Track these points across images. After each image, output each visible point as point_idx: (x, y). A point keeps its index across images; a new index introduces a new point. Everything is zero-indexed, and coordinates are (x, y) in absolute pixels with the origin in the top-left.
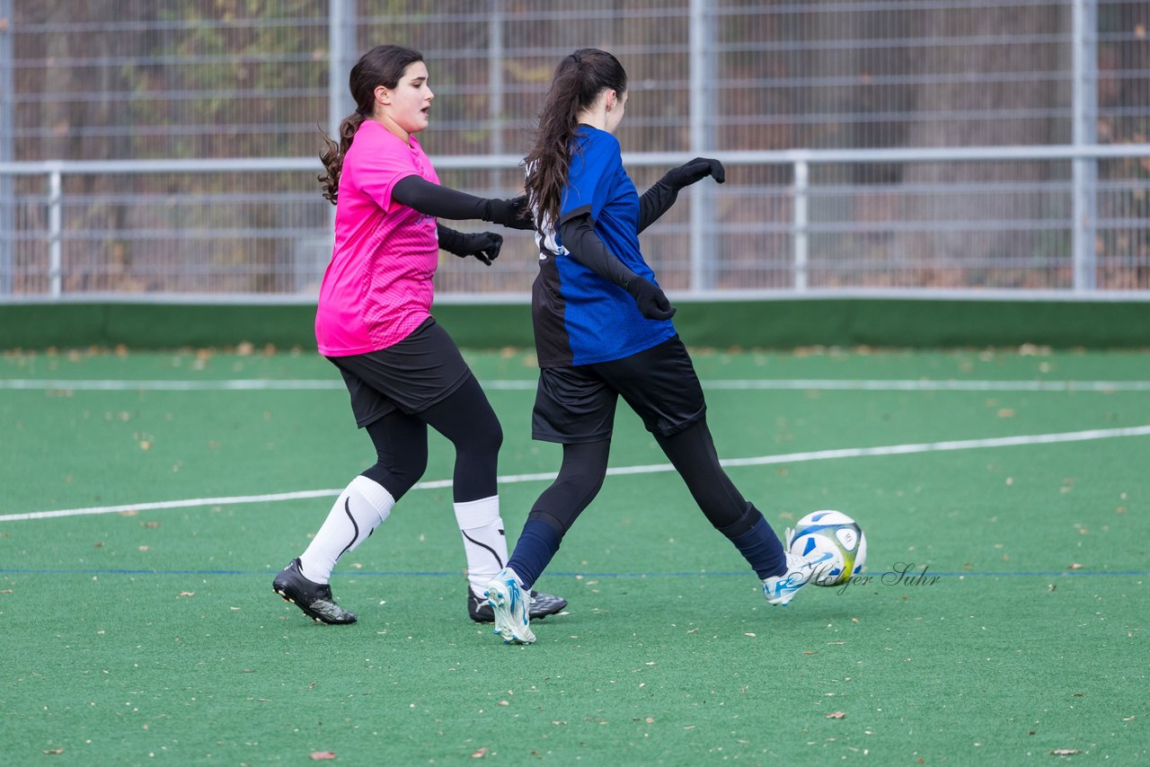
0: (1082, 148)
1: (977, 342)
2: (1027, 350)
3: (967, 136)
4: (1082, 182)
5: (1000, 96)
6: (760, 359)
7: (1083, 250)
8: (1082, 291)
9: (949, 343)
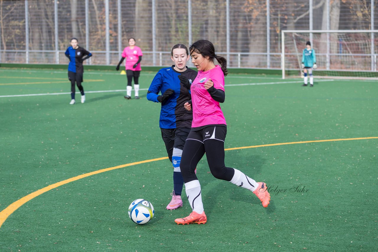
0: (268, 53)
1: (258, 73)
2: (263, 74)
3: (256, 51)
4: (268, 57)
5: (259, 47)
6: (235, 74)
7: (268, 64)
8: (268, 68)
9: (255, 73)
